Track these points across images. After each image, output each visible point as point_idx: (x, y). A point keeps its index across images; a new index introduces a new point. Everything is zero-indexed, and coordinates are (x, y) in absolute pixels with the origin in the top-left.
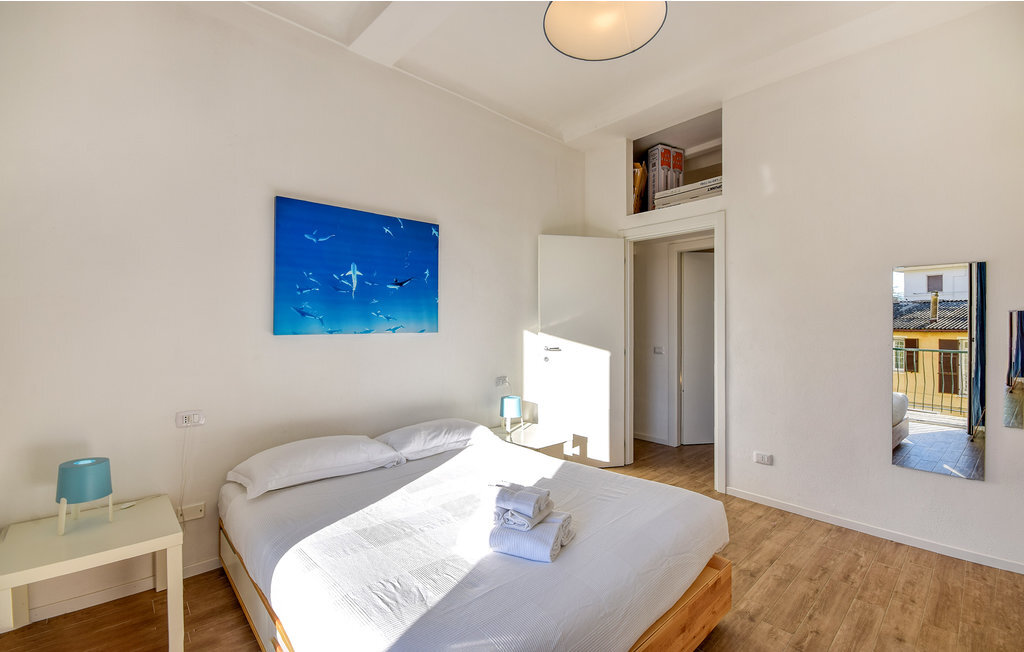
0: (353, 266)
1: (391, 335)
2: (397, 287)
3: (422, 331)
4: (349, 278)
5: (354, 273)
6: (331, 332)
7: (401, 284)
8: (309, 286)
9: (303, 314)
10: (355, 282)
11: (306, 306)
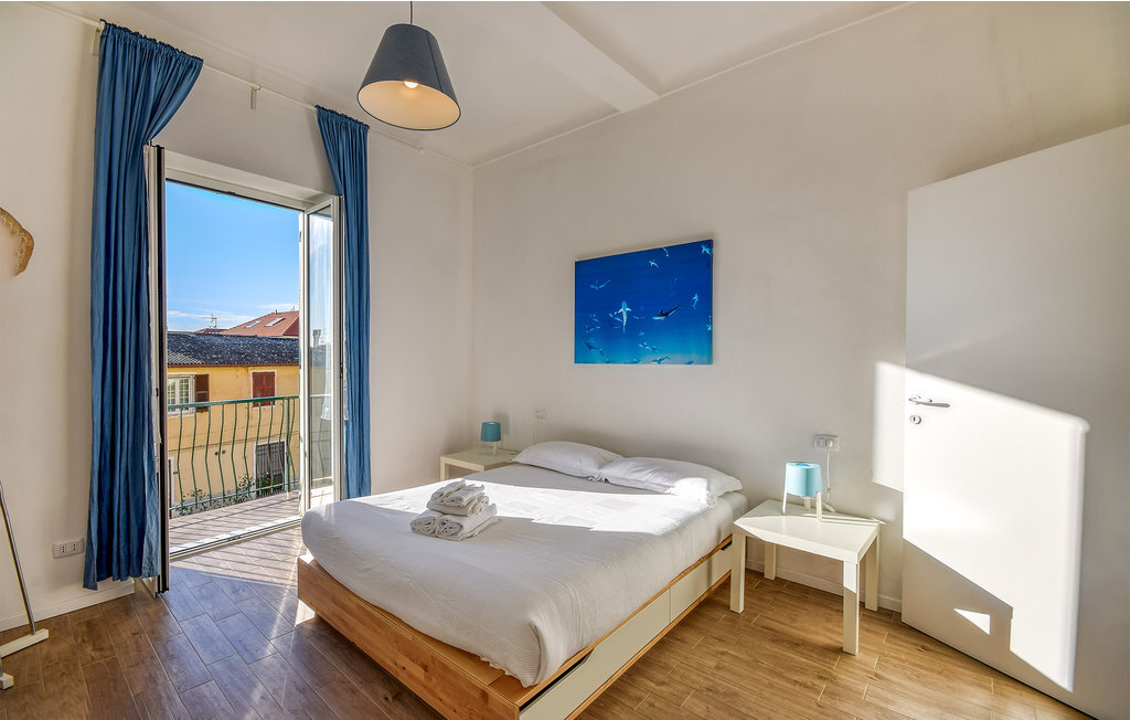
0: (624, 304)
1: (655, 366)
2: (662, 318)
3: (690, 363)
4: (621, 315)
5: (624, 310)
6: (608, 362)
7: (666, 315)
8: (593, 325)
9: (590, 348)
10: (625, 318)
11: (592, 341)
